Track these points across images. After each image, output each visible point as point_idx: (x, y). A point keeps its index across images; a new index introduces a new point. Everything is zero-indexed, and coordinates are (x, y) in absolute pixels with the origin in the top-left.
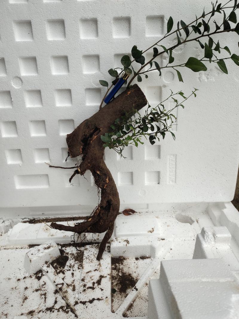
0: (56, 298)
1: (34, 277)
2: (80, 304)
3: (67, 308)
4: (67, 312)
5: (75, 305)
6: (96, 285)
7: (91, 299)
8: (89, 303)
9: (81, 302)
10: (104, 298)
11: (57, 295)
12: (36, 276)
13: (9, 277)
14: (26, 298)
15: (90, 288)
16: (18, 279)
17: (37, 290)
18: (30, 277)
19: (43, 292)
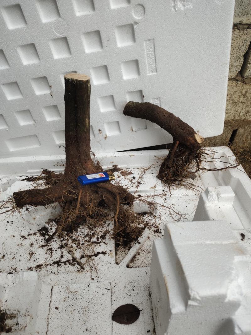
0: (62, 253)
1: (38, 234)
2: (86, 258)
3: (73, 262)
4: (74, 265)
5: (80, 259)
6: (100, 240)
7: (96, 252)
8: (94, 257)
9: (87, 256)
10: (108, 251)
11: (63, 250)
12: (40, 233)
13: (13, 234)
14: (33, 254)
15: (95, 242)
16: (23, 237)
17: (43, 246)
18: (35, 234)
19: (49, 248)
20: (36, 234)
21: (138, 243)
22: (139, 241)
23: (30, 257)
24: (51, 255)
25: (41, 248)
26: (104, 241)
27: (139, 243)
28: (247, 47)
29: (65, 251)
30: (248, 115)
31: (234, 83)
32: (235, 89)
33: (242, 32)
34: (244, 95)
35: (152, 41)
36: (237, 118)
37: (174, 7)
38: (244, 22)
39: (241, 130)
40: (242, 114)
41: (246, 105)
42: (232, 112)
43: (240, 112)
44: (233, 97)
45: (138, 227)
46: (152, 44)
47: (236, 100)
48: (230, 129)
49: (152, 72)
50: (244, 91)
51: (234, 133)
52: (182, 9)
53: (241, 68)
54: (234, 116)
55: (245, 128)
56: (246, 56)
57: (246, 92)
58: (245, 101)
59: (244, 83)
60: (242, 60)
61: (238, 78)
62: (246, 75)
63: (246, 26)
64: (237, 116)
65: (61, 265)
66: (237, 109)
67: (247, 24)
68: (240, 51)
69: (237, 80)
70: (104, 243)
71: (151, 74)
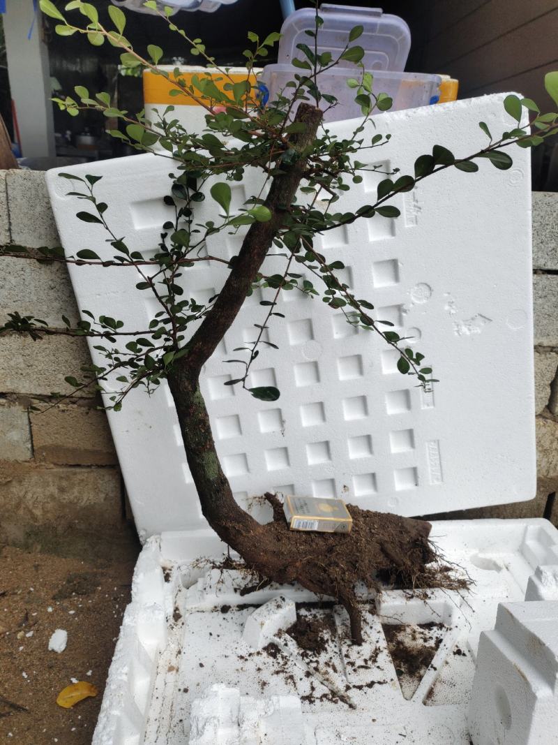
0: (312, 683)
1: (265, 654)
2: (355, 689)
3: (333, 697)
4: (336, 702)
5: (346, 691)
6: (370, 663)
7: (369, 682)
8: (367, 688)
9: (354, 686)
10: (389, 681)
11: (312, 679)
12: (267, 652)
13: (225, 654)
14: (264, 684)
15: (362, 667)
16: (242, 657)
17: (277, 673)
18: (258, 653)
19: (288, 675)
20: (261, 654)
21: (432, 669)
22: (435, 666)
23: (263, 689)
24: (295, 686)
25: (275, 675)
26: (377, 664)
27: (435, 669)
29: (316, 680)
31: (542, 421)
33: (543, 355)
36: (552, 474)
37: (458, 331)
38: (546, 344)
42: (543, 464)
43: (556, 464)
45: (425, 646)
48: (543, 491)
49: (428, 405)
51: (551, 497)
52: (468, 333)
53: (549, 401)
54: (548, 471)
56: (552, 385)
59: (554, 421)
60: (549, 390)
61: (545, 414)
65: (314, 701)
66: (550, 460)
68: (544, 379)
69: (545, 418)
70: (378, 667)
71: (426, 407)
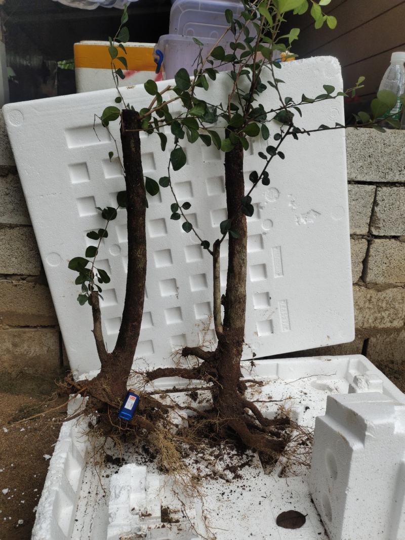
0: (199, 468)
3: (215, 476)
4: (216, 479)
7: (240, 465)
11: (199, 465)
28: (365, 255)
29: (202, 466)
30: (377, 322)
31: (357, 288)
32: (359, 294)
33: (357, 241)
34: (370, 300)
35: (279, 248)
36: (366, 325)
37: (298, 222)
38: (358, 233)
39: (373, 340)
40: (370, 321)
41: (373, 311)
42: (359, 318)
43: (368, 319)
44: (358, 302)
46: (279, 251)
47: (362, 305)
48: (361, 338)
49: (279, 275)
50: (369, 296)
51: (366, 342)
52: (305, 223)
53: (362, 273)
54: (363, 323)
55: (377, 337)
56: (365, 263)
57: (371, 297)
58: (371, 306)
59: (366, 287)
60: (361, 266)
61: (360, 283)
62: (368, 280)
63: (361, 237)
64: (365, 323)
65: (201, 479)
66: (364, 315)
67: (361, 235)
68: (359, 258)
69: (360, 286)
71: (278, 276)
